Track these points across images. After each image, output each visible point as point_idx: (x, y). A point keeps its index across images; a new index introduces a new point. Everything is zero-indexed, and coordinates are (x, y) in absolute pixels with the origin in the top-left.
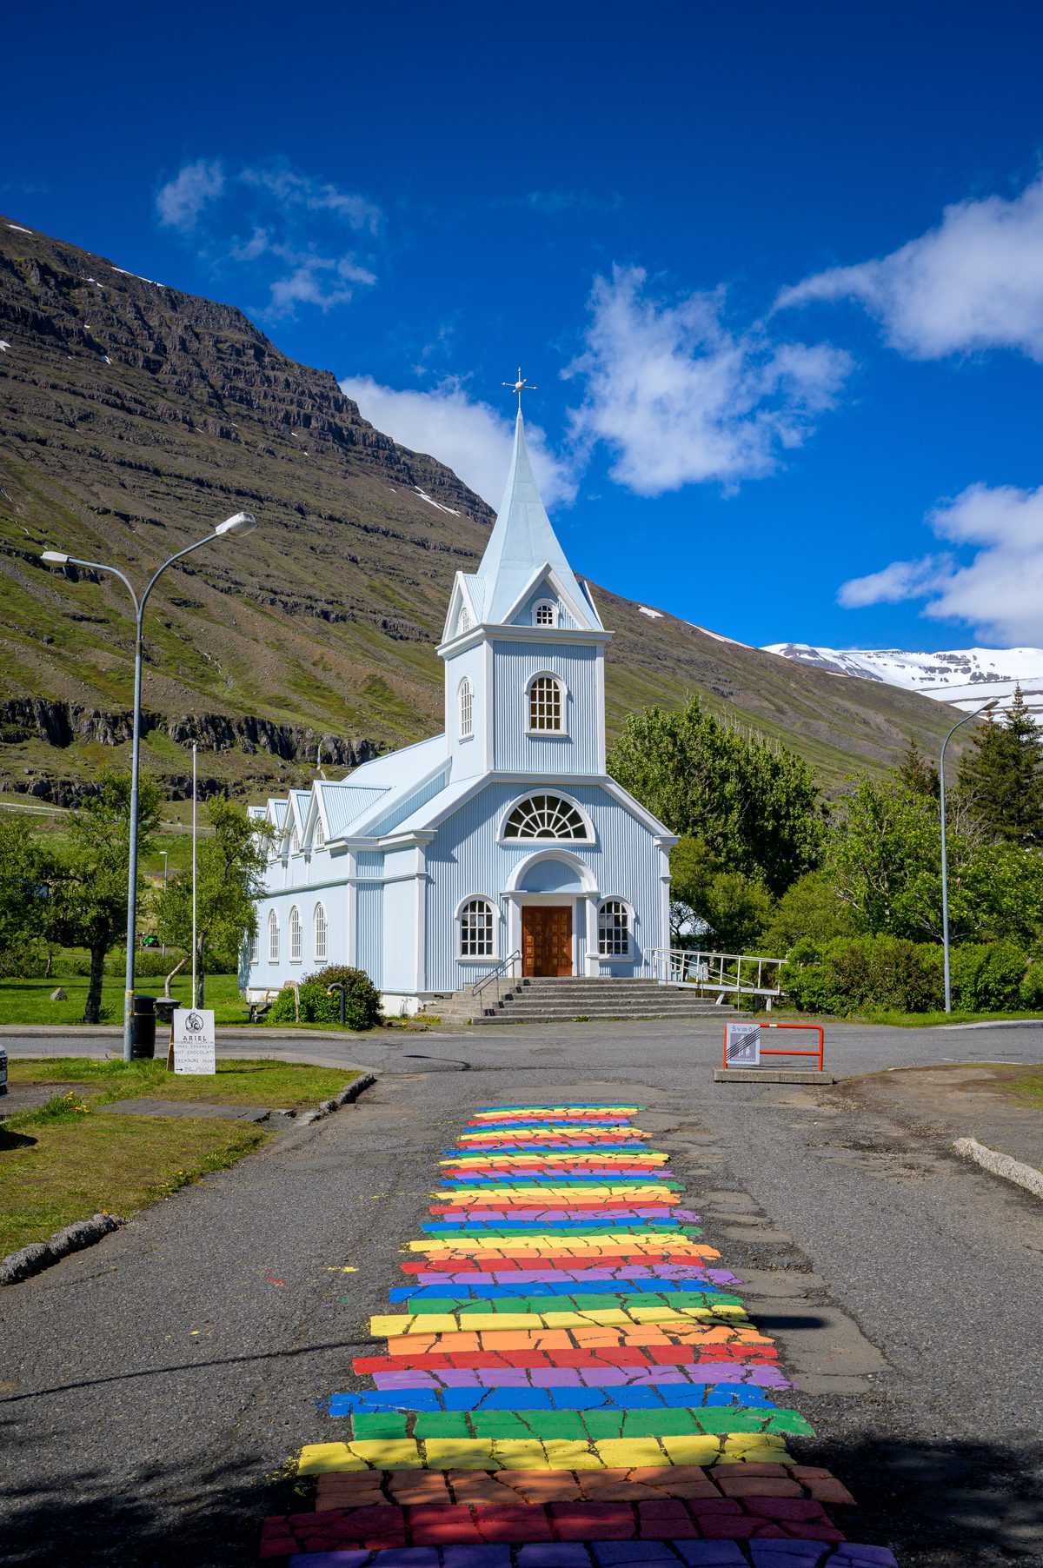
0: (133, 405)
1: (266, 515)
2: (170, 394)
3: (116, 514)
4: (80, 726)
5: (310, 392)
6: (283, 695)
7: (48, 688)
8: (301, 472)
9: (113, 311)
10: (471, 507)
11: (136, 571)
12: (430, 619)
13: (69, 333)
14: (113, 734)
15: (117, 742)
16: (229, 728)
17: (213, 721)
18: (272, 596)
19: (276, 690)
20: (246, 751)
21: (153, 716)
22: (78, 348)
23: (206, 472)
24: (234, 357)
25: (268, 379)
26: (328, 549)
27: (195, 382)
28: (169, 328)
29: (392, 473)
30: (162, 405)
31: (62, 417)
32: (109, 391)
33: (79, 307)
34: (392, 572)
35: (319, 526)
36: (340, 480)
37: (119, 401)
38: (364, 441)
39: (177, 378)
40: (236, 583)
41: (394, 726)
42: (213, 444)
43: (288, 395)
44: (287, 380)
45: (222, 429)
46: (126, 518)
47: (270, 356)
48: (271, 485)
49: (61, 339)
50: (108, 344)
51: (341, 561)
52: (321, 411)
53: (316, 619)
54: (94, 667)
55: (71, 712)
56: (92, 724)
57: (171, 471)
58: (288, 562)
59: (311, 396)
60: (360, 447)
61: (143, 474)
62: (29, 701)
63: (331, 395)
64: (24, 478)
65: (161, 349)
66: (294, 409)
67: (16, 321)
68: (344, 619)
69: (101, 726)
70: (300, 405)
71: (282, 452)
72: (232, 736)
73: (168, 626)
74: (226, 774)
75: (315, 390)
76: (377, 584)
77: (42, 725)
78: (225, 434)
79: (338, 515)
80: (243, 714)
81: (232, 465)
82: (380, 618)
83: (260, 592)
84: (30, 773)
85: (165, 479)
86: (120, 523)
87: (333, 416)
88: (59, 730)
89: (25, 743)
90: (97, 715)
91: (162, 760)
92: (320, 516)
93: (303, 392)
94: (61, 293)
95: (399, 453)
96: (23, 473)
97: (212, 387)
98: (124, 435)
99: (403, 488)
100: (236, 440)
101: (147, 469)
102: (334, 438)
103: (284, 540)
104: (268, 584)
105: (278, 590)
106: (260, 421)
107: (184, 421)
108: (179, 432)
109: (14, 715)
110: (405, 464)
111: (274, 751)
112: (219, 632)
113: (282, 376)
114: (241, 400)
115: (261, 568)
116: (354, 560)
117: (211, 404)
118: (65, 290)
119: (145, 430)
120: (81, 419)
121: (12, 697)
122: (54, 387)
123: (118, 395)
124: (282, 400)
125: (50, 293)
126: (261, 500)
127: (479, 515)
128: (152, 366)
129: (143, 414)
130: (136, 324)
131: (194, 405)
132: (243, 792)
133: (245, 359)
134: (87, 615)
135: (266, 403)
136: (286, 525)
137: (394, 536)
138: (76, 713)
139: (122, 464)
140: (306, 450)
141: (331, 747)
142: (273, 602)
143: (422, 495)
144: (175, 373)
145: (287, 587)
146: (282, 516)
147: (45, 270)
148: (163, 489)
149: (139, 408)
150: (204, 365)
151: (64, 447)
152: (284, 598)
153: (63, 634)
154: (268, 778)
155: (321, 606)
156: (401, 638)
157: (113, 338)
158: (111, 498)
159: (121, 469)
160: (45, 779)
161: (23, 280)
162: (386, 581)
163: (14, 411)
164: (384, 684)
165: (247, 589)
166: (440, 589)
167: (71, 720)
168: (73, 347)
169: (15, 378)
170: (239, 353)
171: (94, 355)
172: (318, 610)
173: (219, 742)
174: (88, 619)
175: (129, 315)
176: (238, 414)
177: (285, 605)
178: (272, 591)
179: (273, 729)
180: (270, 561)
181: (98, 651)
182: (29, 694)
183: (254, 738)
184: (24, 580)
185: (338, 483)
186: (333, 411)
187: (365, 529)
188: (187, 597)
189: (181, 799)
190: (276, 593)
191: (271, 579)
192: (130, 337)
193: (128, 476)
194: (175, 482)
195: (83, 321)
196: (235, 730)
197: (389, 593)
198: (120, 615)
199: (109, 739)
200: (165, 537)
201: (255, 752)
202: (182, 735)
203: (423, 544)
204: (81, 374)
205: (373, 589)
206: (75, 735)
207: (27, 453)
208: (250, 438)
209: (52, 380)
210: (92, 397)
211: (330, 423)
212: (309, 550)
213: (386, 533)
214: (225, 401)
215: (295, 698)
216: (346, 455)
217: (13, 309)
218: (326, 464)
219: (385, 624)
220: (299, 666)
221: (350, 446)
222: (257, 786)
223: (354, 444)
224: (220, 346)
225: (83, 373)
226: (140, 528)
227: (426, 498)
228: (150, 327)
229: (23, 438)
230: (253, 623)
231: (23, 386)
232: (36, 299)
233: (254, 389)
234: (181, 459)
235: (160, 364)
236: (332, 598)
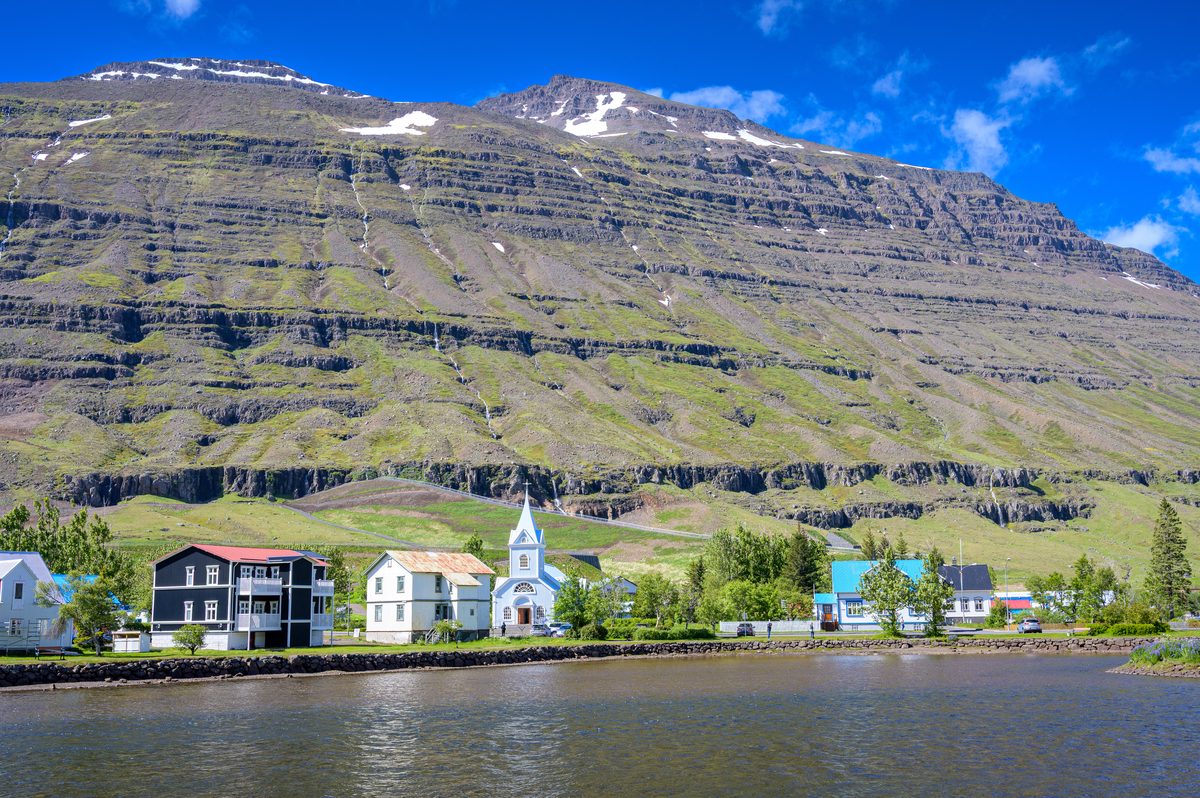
0: (907, 254)
1: (998, 313)
2: (935, 241)
3: (889, 330)
4: (830, 476)
5: (1038, 220)
6: (976, 443)
7: (815, 454)
8: (1028, 278)
9: (896, 194)
10: (1170, 280)
11: (896, 367)
12: (1119, 371)
13: (866, 215)
14: (850, 479)
15: (852, 484)
16: (929, 470)
17: (916, 466)
18: (993, 371)
19: (972, 439)
20: (940, 483)
21: (878, 466)
22: (871, 223)
23: (954, 291)
24: (981, 207)
25: (1006, 217)
26: (1043, 331)
27: (952, 230)
28: (934, 197)
29: (1104, 266)
30: (928, 250)
31: (858, 271)
32: (890, 248)
33: (873, 196)
34: (1093, 340)
35: (1038, 315)
36: (1059, 278)
37: (897, 254)
38: (1081, 247)
39: (939, 230)
40: (968, 365)
41: (1054, 456)
42: (964, 271)
43: (1021, 225)
44: (1020, 216)
45: (970, 259)
46: (895, 332)
47: (1007, 201)
48: (1004, 292)
49: (861, 220)
50: (891, 216)
51: (1053, 337)
52: (1046, 232)
53: (1025, 383)
54: (848, 438)
55: (826, 468)
56: (838, 474)
57: (930, 294)
58: (1011, 346)
59: (1039, 223)
60: (1077, 252)
61: (911, 300)
62: (799, 464)
63: (1054, 219)
64: (830, 316)
65: (928, 212)
66: (1026, 234)
67: (831, 214)
68: (1047, 380)
69: (843, 475)
70: (1030, 230)
71: (1014, 266)
72: (930, 474)
73: (912, 402)
74: (922, 499)
75: (1041, 218)
76: (1079, 351)
77: (808, 478)
78: (972, 262)
79: (1054, 305)
80: (939, 459)
81: (976, 283)
82: (1076, 376)
83: (984, 369)
84: (796, 507)
85: (926, 301)
86: (891, 336)
87: (1056, 233)
88: (818, 478)
89: (797, 489)
90: (841, 469)
91: (880, 493)
92: (1040, 308)
93: (1032, 221)
94: (861, 189)
95: (1109, 251)
96: (829, 313)
97: (964, 230)
98: (900, 276)
99: (1112, 276)
100: (981, 264)
101: (914, 296)
102: (1057, 248)
103: (1010, 329)
104: (991, 364)
105: (999, 366)
106: (999, 247)
107: (943, 258)
108: (940, 265)
109: (790, 473)
110: (1113, 257)
111: (960, 481)
112: (945, 402)
113: (1016, 213)
114: (986, 236)
115: (989, 352)
116: (1064, 336)
117: (963, 243)
118: (864, 187)
119: (915, 269)
120: (871, 270)
121: (790, 463)
122: (854, 253)
123: (897, 250)
124: (1017, 229)
125: (854, 192)
126: (995, 304)
127: (1177, 285)
128: (921, 225)
129: (914, 259)
130: (910, 200)
131: (951, 245)
132: (933, 509)
133: (989, 207)
134: (856, 402)
135: (1004, 234)
136: (1013, 319)
137: (1098, 313)
138: (829, 469)
139: (896, 295)
140: (1035, 261)
141: (999, 476)
142: (993, 375)
143: (1129, 278)
144: (937, 226)
145: (1006, 363)
146: (1011, 313)
147: (849, 178)
148: (924, 307)
149: (911, 255)
150: (959, 217)
151: (858, 291)
152: (1002, 371)
153: (837, 417)
154: (952, 499)
155: (1029, 374)
156: (1093, 388)
157: (895, 212)
158: (889, 320)
159: (896, 299)
160: (804, 511)
161: (836, 187)
162: (1088, 348)
163: (828, 273)
164: (1058, 427)
165: (975, 369)
166: (1132, 347)
167: (826, 473)
168: (868, 223)
169: (830, 251)
170: (984, 203)
171: (882, 225)
172: (1028, 376)
173: (920, 479)
174: (856, 405)
175: (906, 195)
176: (984, 245)
177: (1002, 376)
178: (993, 368)
179: (959, 467)
180: (996, 346)
181: (856, 426)
182: (802, 460)
183: (946, 473)
184: (820, 385)
185: (1058, 280)
186: (1056, 229)
187: (1076, 311)
188: (929, 381)
189: (890, 516)
190: (996, 369)
191: (994, 359)
192: (907, 209)
193: (900, 303)
194: (932, 301)
195: (876, 204)
196: (932, 471)
197: (1088, 355)
198: (878, 399)
199: (848, 483)
200: (920, 341)
201: (946, 483)
202: (896, 476)
203: (1124, 316)
204: (873, 240)
205: (1075, 355)
206: (828, 482)
207: (834, 299)
208: (991, 261)
209: (852, 249)
210: (879, 254)
211: (1053, 239)
212: (1028, 333)
213: (1092, 312)
214: (974, 239)
215: (984, 444)
216: (1066, 259)
217: (829, 208)
218: (1049, 268)
219: (1080, 380)
220: (994, 421)
221: (1069, 252)
222: (943, 505)
223: (1073, 250)
224: (971, 201)
225: (874, 239)
226: (904, 337)
227: (1131, 279)
228: (921, 199)
229: (832, 290)
230: (972, 393)
231: (835, 255)
232: (844, 198)
233: (997, 225)
234: (938, 284)
235: (927, 223)
236: (1039, 367)
